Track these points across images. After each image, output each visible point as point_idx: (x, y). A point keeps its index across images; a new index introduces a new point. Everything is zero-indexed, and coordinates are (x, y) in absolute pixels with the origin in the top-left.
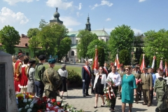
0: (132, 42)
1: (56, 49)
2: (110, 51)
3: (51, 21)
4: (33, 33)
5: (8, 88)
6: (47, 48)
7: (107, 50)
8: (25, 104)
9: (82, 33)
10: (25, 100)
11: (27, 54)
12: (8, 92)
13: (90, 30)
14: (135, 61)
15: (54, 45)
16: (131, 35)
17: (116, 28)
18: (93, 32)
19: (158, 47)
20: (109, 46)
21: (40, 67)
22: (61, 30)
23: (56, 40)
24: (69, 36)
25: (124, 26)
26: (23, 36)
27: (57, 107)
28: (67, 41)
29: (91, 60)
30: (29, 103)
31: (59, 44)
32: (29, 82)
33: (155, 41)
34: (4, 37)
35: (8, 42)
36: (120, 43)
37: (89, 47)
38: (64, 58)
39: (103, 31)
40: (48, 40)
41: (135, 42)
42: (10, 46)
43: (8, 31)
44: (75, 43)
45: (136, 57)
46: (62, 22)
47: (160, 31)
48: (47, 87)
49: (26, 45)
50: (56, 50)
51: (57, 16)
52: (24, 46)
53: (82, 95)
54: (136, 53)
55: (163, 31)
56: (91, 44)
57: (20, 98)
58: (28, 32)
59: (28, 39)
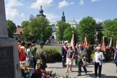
0: (95, 28)
2: (79, 35)
3: (37, 16)
4: (25, 24)
6: (35, 34)
9: (59, 23)
13: (65, 21)
14: (98, 41)
16: (94, 23)
17: (83, 19)
18: (67, 22)
19: (113, 31)
20: (79, 31)
21: (33, 48)
22: (45, 21)
23: (41, 28)
24: (50, 26)
25: (88, 17)
26: (19, 27)
28: (49, 29)
29: (66, 42)
31: (43, 30)
32: (27, 59)
33: (111, 27)
36: (86, 29)
37: (64, 33)
38: (48, 41)
39: (74, 21)
40: (36, 28)
41: (97, 28)
42: (10, 34)
43: (8, 23)
44: (54, 30)
45: (98, 38)
46: (45, 16)
47: (114, 20)
48: (38, 61)
49: (21, 32)
50: (42, 35)
51: (42, 12)
52: (20, 33)
53: (62, 66)
54: (98, 36)
56: (66, 30)
57: (22, 70)
58: (22, 24)
59: (22, 29)
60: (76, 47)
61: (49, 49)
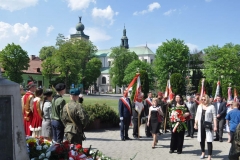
0: (187, 62)
1: (80, 74)
2: (156, 75)
3: (72, 36)
4: (48, 53)
5: (15, 131)
6: (67, 73)
7: (152, 75)
8: (39, 152)
9: (116, 51)
10: (39, 147)
11: (40, 83)
12: (16, 136)
13: (127, 47)
14: (193, 89)
15: (78, 69)
16: (185, 52)
17: (164, 44)
18: (131, 50)
19: (224, 69)
20: (155, 68)
21: (59, 101)
22: (87, 47)
23: (79, 62)
24: (98, 57)
25: (174, 40)
26: (34, 58)
27: (84, 155)
28: (96, 63)
29: (130, 89)
30: (44, 151)
31: (84, 67)
33: (219, 60)
34: (6, 59)
35: (13, 66)
36: (170, 64)
37: (126, 71)
38: (92, 88)
39: (146, 47)
40: (68, 62)
41: (192, 63)
42: (16, 72)
43: (13, 51)
44: (106, 65)
45: (193, 83)
46: (87, 37)
48: (68, 128)
49: (38, 70)
50: (80, 76)
51: (81, 29)
52: (36, 72)
54: (193, 78)
55: (230, 46)
56: (130, 66)
57: (32, 145)
58: (41, 52)
59: (41, 63)
60: (148, 99)
61: (93, 104)
